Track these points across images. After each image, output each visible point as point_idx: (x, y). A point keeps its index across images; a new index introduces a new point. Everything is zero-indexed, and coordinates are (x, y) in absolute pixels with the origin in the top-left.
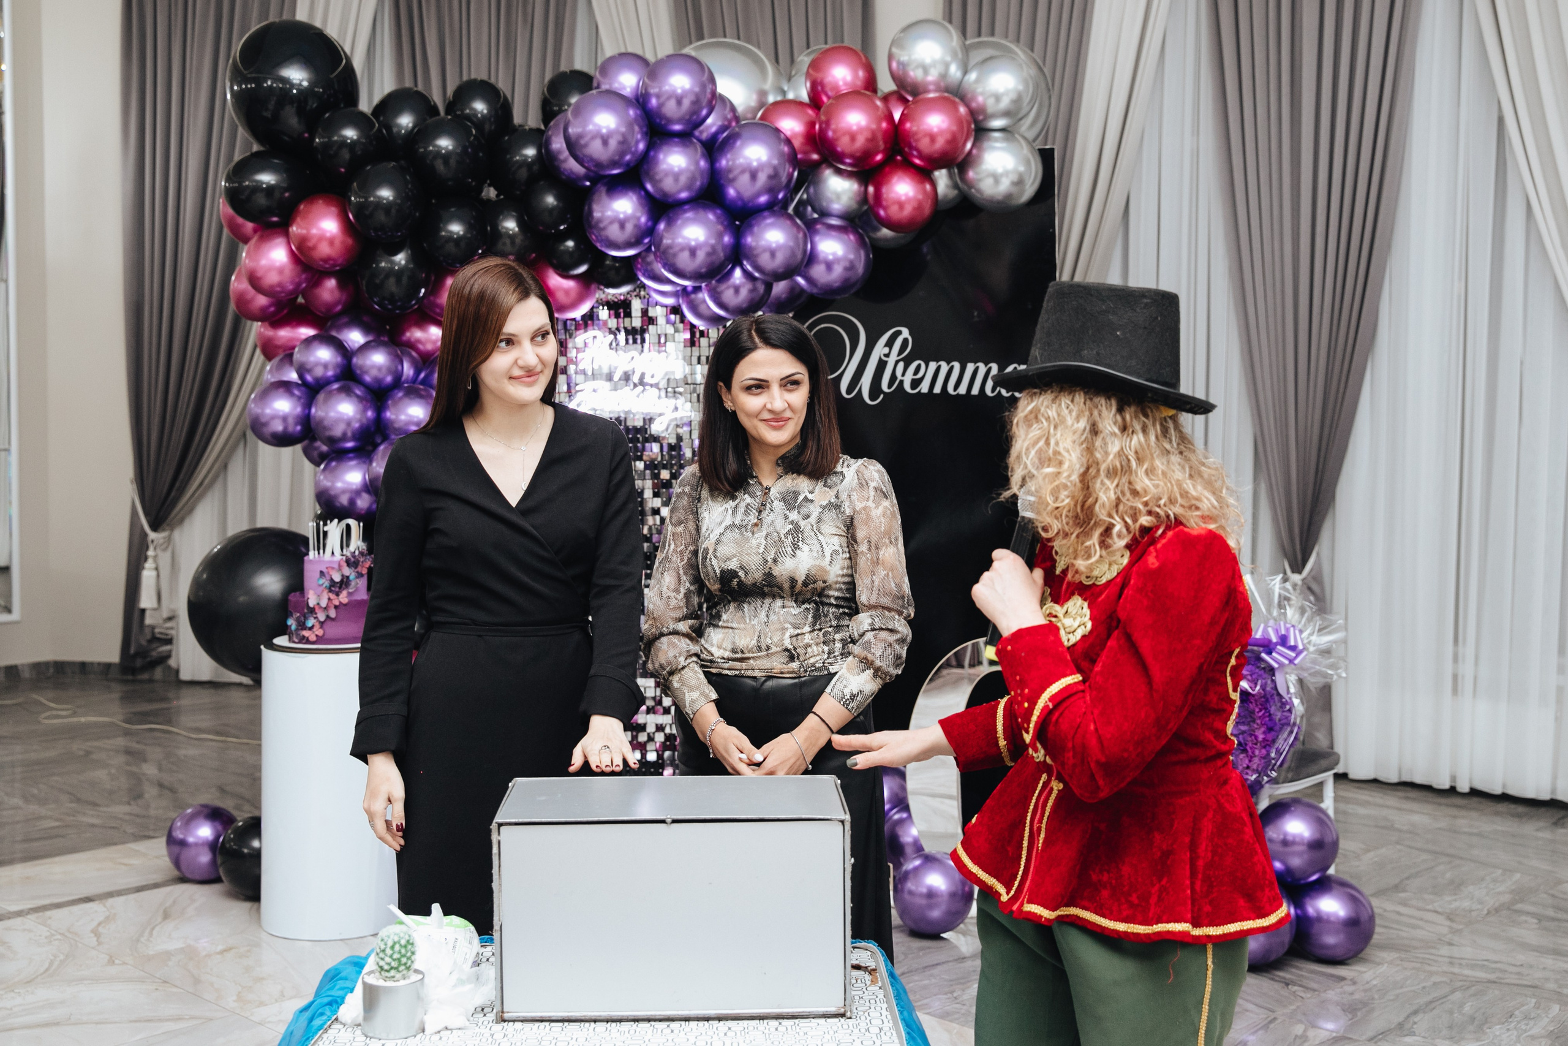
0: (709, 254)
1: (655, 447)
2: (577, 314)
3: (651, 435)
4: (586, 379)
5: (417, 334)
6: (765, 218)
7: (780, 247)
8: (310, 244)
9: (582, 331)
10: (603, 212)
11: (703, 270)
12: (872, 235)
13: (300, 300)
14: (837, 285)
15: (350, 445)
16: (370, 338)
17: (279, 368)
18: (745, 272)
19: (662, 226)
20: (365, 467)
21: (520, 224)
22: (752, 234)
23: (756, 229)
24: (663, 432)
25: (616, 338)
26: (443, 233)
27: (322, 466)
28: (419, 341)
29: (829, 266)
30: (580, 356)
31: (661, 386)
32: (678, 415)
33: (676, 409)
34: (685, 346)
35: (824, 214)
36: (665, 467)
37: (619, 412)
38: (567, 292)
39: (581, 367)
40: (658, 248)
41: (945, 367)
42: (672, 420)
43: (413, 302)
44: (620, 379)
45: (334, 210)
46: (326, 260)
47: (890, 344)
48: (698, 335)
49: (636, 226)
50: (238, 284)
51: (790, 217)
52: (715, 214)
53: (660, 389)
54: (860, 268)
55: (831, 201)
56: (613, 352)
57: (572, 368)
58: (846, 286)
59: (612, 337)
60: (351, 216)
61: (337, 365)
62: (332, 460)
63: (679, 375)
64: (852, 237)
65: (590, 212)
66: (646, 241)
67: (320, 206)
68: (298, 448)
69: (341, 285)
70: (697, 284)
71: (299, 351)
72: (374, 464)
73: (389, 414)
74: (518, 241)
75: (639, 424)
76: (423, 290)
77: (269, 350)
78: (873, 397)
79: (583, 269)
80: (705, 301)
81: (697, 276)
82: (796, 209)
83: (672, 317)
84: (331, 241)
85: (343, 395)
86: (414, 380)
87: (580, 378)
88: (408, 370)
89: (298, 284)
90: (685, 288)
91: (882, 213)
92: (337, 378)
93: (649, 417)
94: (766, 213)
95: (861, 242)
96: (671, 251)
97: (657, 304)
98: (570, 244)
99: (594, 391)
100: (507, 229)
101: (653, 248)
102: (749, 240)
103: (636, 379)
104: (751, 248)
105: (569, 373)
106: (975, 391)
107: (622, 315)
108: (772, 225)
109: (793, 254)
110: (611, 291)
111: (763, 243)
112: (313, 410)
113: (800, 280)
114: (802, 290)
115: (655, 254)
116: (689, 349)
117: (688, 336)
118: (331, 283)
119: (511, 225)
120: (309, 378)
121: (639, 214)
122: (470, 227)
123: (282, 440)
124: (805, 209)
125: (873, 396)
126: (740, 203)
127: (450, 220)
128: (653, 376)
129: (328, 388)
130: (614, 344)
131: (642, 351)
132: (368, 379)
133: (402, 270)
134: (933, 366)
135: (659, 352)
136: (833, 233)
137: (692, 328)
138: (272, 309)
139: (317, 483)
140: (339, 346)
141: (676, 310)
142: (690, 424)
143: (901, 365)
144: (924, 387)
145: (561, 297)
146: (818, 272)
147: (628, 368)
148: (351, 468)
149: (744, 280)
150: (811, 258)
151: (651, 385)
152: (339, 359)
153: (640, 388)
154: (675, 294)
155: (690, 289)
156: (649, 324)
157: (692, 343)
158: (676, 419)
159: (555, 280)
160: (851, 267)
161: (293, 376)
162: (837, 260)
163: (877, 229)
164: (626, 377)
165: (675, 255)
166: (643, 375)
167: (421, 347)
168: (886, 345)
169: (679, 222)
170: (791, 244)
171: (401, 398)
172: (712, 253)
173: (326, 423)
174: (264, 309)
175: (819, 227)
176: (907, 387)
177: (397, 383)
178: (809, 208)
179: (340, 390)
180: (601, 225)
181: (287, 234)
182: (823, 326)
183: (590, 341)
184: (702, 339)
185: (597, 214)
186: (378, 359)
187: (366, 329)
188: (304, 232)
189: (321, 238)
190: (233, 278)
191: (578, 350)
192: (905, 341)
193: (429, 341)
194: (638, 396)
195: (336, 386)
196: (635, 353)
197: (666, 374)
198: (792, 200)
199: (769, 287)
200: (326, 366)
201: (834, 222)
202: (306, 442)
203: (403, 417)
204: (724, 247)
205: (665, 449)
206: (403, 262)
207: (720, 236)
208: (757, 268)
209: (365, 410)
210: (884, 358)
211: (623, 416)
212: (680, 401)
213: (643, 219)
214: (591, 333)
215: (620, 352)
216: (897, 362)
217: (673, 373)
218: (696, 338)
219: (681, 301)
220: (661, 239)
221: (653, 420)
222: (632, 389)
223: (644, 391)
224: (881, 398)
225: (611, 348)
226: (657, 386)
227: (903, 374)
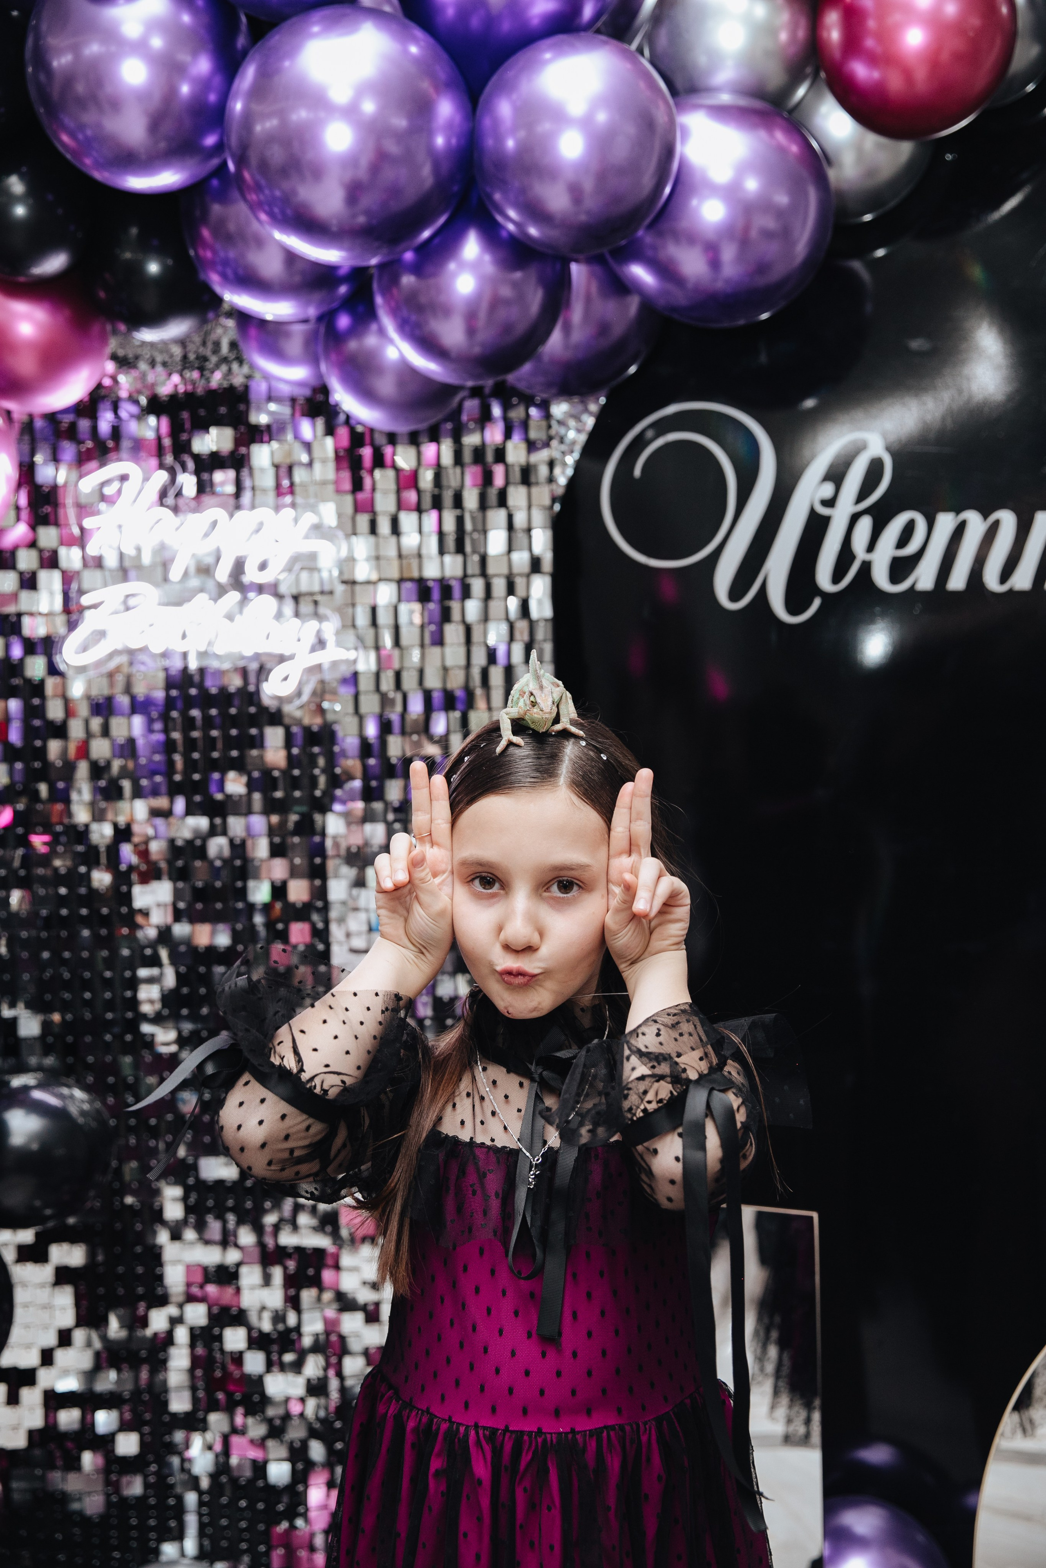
1: (274, 736)
2: (58, 399)
3: (263, 710)
4: (108, 579)
9: (93, 464)
10: (76, 49)
18: (495, 238)
19: (247, 81)
24: (290, 697)
25: (173, 480)
30: (87, 523)
31: (283, 589)
32: (324, 657)
33: (320, 643)
39: (92, 549)
41: (976, 525)
42: (309, 673)
44: (186, 578)
47: (836, 473)
49: (183, 94)
53: (280, 597)
54: (804, 238)
56: (167, 513)
57: (73, 555)
59: (162, 476)
65: (43, 56)
75: (233, 682)
78: (794, 603)
79: (55, 263)
83: (308, 425)
93: (254, 666)
99: (128, 607)
101: (231, 162)
102: (506, 120)
103: (223, 574)
105: (63, 562)
107: (188, 425)
113: (641, 272)
115: (239, 177)
121: (184, 57)
125: (796, 601)
128: (263, 566)
131: (238, 507)
134: (946, 522)
135: (277, 508)
141: (314, 398)
142: (355, 675)
143: (865, 525)
144: (925, 577)
145: (20, 359)
146: (689, 247)
147: (204, 549)
151: (260, 589)
153: (234, 596)
156: (253, 441)
157: (356, 482)
158: (319, 667)
160: (780, 232)
164: (201, 570)
166: (239, 567)
168: (827, 478)
176: (881, 577)
180: (79, 94)
182: (672, 437)
183: (113, 487)
184: (377, 473)
185: (62, 59)
191: (84, 510)
192: (875, 469)
194: (230, 617)
197: (296, 561)
201: (721, 98)
205: (299, 740)
210: (823, 511)
211: (194, 665)
212: (328, 628)
213: (199, 71)
214: (113, 469)
215: (188, 515)
216: (854, 519)
217: (313, 558)
218: (364, 474)
219: (323, 367)
220: (248, 119)
221: (270, 671)
222: (215, 600)
223: (244, 601)
224: (817, 602)
225: (162, 505)
226: (273, 589)
227: (871, 548)
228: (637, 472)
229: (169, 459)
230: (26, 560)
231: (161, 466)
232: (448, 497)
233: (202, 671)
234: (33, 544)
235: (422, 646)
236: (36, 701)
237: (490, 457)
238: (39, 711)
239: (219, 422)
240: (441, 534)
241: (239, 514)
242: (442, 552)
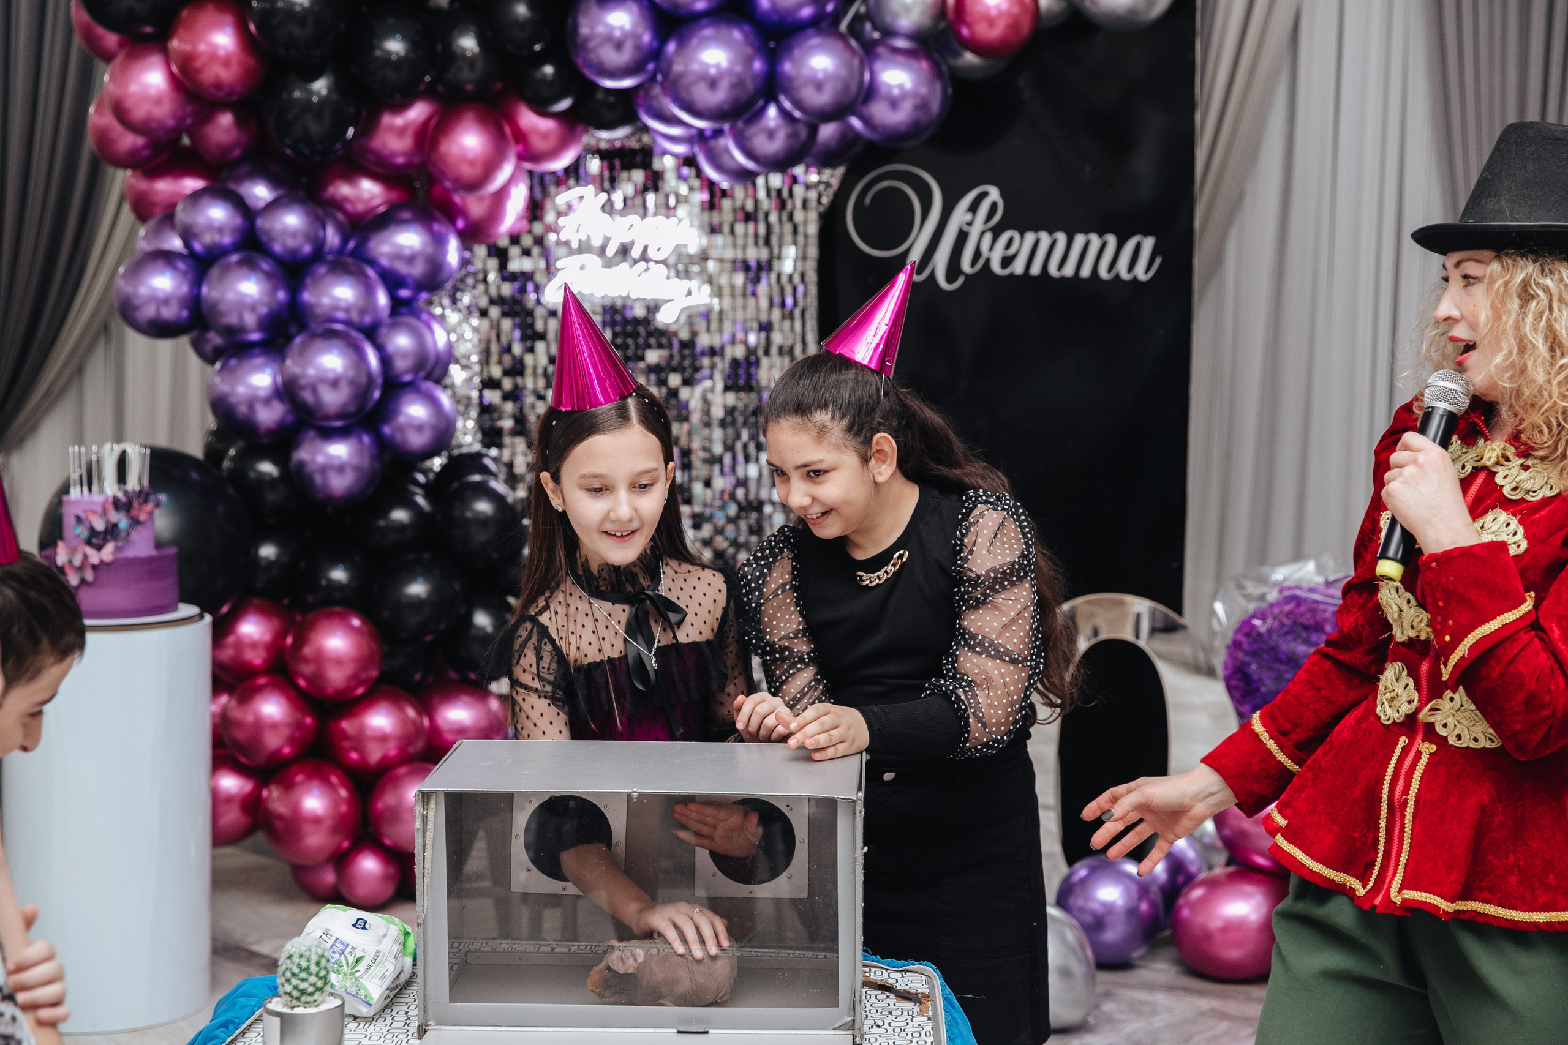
0: (733, 86)
2: (559, 164)
3: (657, 329)
4: (571, 252)
5: (344, 190)
6: (809, 37)
7: (828, 77)
8: (198, 64)
9: (563, 188)
10: (592, 27)
11: (726, 107)
12: (953, 62)
13: (186, 141)
14: (903, 128)
15: (255, 336)
16: (280, 192)
17: (157, 232)
18: (782, 111)
19: (671, 47)
20: (276, 366)
21: (481, 41)
22: (792, 60)
23: (796, 53)
24: (671, 324)
25: (609, 199)
26: (378, 53)
27: (218, 365)
28: (346, 199)
29: (894, 103)
30: (562, 221)
31: (670, 262)
32: (693, 301)
33: (689, 293)
34: (703, 209)
35: (888, 32)
36: (674, 370)
37: (613, 298)
38: (545, 135)
40: (666, 76)
41: (1045, 239)
42: (683, 310)
43: (338, 146)
44: (617, 253)
45: (228, 18)
46: (218, 85)
47: (973, 208)
48: (718, 194)
49: (638, 47)
50: (97, 116)
51: (842, 37)
52: (743, 32)
54: (935, 106)
55: (896, 15)
57: (552, 237)
58: (914, 130)
59: (604, 196)
60: (252, 28)
61: (235, 230)
62: (231, 356)
63: (693, 249)
64: (924, 64)
65: (575, 27)
66: (651, 66)
67: (209, 14)
68: (184, 341)
69: (240, 122)
70: (716, 126)
71: (183, 210)
72: (289, 362)
73: (307, 296)
74: (479, 64)
75: (639, 312)
76: (351, 131)
77: (143, 208)
78: (950, 279)
79: (564, 104)
80: (727, 151)
81: (715, 114)
82: (851, 26)
83: (685, 171)
84: (226, 63)
85: (244, 271)
86: (341, 250)
87: (562, 251)
88: (332, 237)
89: (181, 120)
90: (701, 132)
91: (965, 31)
92: (236, 247)
93: (652, 304)
94: (810, 32)
95: (937, 71)
96: (684, 81)
97: (665, 152)
98: (549, 70)
99: (582, 268)
100: (464, 50)
101: (659, 77)
102: (787, 67)
103: (636, 253)
104: (790, 79)
105: (546, 242)
106: (1086, 272)
107: (619, 167)
108: (818, 48)
109: (846, 87)
110: (604, 135)
111: (805, 72)
112: (205, 290)
113: (856, 122)
114: (857, 136)
115: (662, 84)
116: (706, 215)
117: (705, 196)
118: (226, 120)
119: (468, 43)
120: (197, 246)
121: (640, 30)
122: (414, 44)
123: (160, 329)
124: (863, 25)
125: (951, 276)
126: (775, 17)
127: (389, 34)
128: (659, 250)
129: (223, 261)
130: (607, 208)
131: (644, 215)
132: (277, 248)
133: (323, 101)
134: (1030, 237)
135: (668, 217)
136: (900, 59)
137: (711, 185)
138: (146, 153)
139: (209, 388)
140: (239, 204)
141: (689, 161)
142: (708, 311)
143: (988, 238)
144: (1018, 267)
145: (539, 144)
146: (880, 112)
148: (260, 369)
149: (780, 121)
150: (869, 92)
151: (657, 262)
152: (238, 221)
153: (642, 265)
154: (688, 140)
155: (708, 133)
157: (712, 205)
158: (688, 308)
159: (528, 119)
160: (922, 106)
161: (176, 243)
162: (904, 95)
163: (957, 54)
164: (624, 251)
165: (688, 87)
166: (646, 248)
167: (349, 207)
168: (968, 211)
169: (694, 42)
170: (843, 73)
171: (323, 276)
172: (738, 84)
173: (223, 307)
174: (134, 153)
175: (881, 50)
176: (996, 267)
177: (319, 254)
178: (868, 26)
179: (241, 263)
180: (591, 45)
181: (165, 52)
182: (885, 184)
183: (575, 203)
184: (724, 200)
185: (584, 30)
186: (292, 220)
187: (274, 181)
188: (187, 47)
189: (214, 57)
190: (92, 110)
191: (559, 214)
192: (994, 207)
193: (360, 199)
194: (639, 276)
195: (234, 258)
196: (634, 218)
197: (678, 246)
198: (845, 13)
199: (813, 130)
200: (220, 230)
201: (901, 43)
202: (195, 333)
203: (326, 301)
204: (755, 77)
205: (676, 347)
206: (324, 92)
207: (748, 61)
208: (798, 104)
209: (275, 290)
210: (966, 228)
211: (619, 303)
212: (694, 284)
213: (646, 38)
215: (618, 218)
216: (982, 233)
217: (686, 246)
218: (717, 199)
219: (696, 149)
220: (670, 64)
221: (660, 308)
222: (631, 267)
223: (648, 269)
224: (961, 280)
225: (604, 211)
226: (664, 262)
227: (991, 249)
228: (868, 200)
229: (607, 185)
230: (527, 241)
231: (603, 190)
232: (761, 216)
233: (624, 307)
234: (530, 232)
235: (744, 295)
236: (529, 320)
237: (785, 193)
238: (532, 326)
239: (636, 167)
240: (756, 235)
241: (646, 220)
242: (756, 243)
